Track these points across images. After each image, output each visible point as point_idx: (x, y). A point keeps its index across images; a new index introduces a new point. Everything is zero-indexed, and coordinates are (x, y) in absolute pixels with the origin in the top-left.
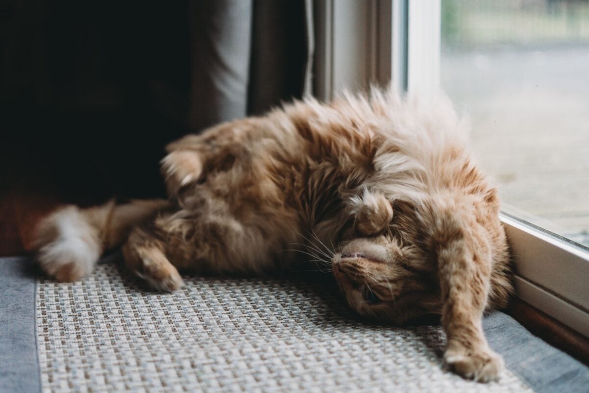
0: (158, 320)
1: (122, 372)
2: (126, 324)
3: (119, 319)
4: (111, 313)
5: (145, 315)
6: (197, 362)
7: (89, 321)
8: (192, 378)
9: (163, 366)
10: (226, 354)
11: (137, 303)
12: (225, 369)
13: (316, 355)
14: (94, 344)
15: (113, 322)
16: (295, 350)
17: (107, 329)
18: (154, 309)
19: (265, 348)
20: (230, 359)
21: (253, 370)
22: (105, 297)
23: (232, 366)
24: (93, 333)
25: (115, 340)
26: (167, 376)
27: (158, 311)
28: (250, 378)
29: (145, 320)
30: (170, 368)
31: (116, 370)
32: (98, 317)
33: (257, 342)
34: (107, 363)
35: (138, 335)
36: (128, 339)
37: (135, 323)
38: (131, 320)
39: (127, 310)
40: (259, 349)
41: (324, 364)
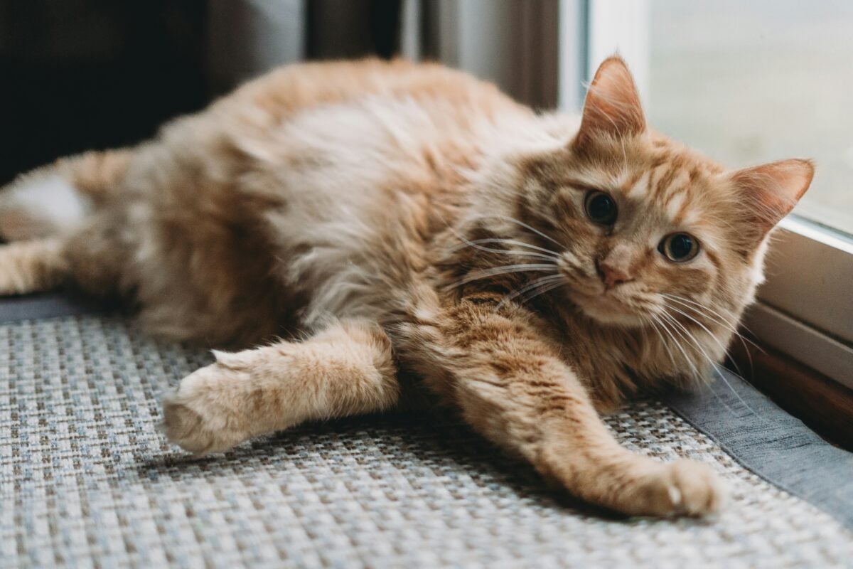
0: (137, 425)
1: (53, 530)
2: (77, 434)
3: (66, 425)
4: (52, 413)
5: (114, 417)
6: (198, 507)
7: (9, 431)
8: (187, 535)
9: (130, 515)
10: (255, 493)
11: (104, 393)
12: (251, 518)
13: (429, 499)
14: (12, 479)
15: (53, 431)
16: (388, 489)
17: (40, 447)
18: (133, 403)
19: (330, 483)
20: (263, 501)
21: (305, 520)
22: (47, 382)
23: (265, 513)
24: (14, 456)
25: (52, 470)
26: (137, 534)
27: (138, 407)
28: (298, 534)
29: (113, 428)
30: (145, 518)
31: (42, 527)
32: (28, 423)
33: (317, 472)
34: (26, 514)
35: (97, 457)
36: (77, 465)
37: (94, 432)
38: (88, 427)
39: (82, 407)
40: (318, 485)
41: (445, 515)
